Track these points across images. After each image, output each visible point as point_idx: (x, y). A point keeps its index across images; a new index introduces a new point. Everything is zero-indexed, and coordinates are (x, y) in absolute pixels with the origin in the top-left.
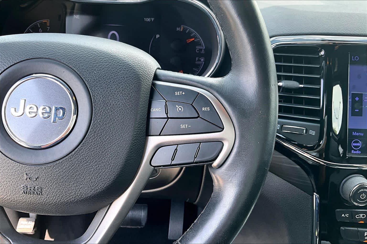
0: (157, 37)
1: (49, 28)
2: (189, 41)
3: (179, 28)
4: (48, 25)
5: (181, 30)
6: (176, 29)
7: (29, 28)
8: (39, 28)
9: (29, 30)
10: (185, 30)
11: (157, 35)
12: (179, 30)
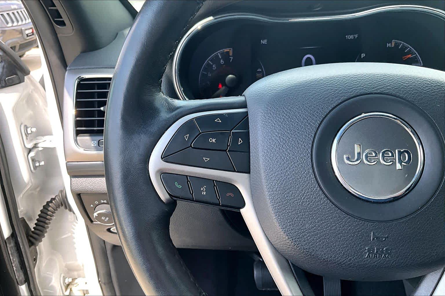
0: (362, 56)
1: (232, 58)
2: (405, 58)
3: (390, 44)
4: (231, 54)
5: (393, 45)
6: (387, 45)
7: (209, 60)
8: (220, 59)
9: (209, 62)
10: (397, 45)
11: (362, 54)
12: (390, 46)
